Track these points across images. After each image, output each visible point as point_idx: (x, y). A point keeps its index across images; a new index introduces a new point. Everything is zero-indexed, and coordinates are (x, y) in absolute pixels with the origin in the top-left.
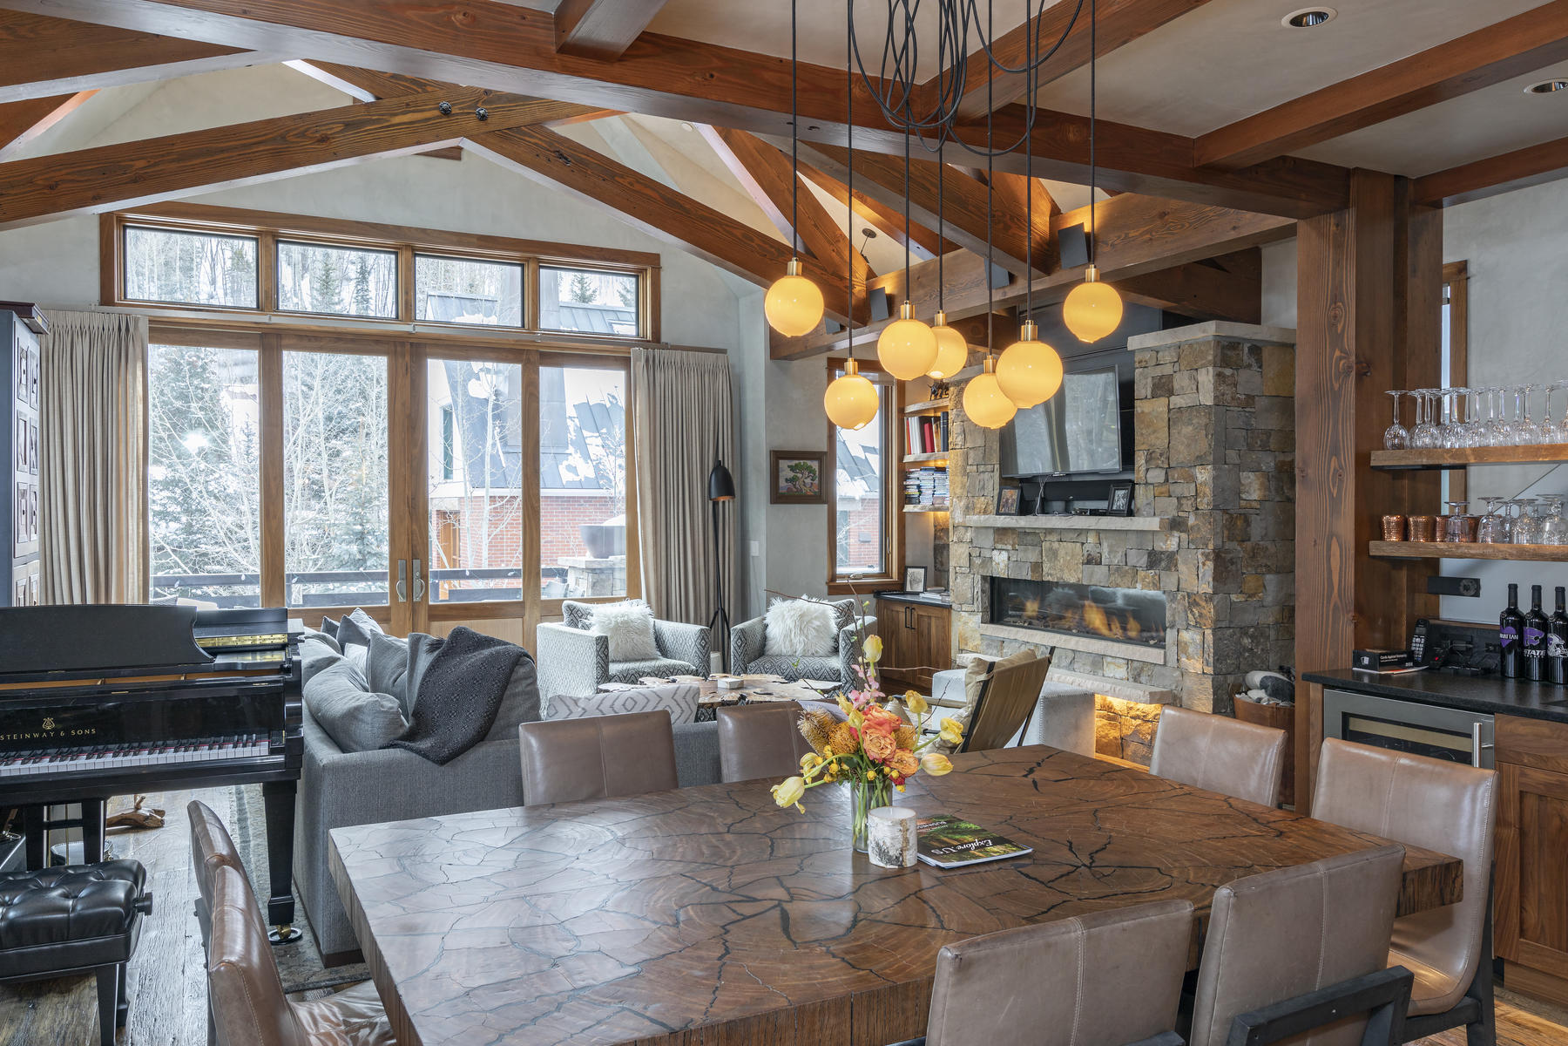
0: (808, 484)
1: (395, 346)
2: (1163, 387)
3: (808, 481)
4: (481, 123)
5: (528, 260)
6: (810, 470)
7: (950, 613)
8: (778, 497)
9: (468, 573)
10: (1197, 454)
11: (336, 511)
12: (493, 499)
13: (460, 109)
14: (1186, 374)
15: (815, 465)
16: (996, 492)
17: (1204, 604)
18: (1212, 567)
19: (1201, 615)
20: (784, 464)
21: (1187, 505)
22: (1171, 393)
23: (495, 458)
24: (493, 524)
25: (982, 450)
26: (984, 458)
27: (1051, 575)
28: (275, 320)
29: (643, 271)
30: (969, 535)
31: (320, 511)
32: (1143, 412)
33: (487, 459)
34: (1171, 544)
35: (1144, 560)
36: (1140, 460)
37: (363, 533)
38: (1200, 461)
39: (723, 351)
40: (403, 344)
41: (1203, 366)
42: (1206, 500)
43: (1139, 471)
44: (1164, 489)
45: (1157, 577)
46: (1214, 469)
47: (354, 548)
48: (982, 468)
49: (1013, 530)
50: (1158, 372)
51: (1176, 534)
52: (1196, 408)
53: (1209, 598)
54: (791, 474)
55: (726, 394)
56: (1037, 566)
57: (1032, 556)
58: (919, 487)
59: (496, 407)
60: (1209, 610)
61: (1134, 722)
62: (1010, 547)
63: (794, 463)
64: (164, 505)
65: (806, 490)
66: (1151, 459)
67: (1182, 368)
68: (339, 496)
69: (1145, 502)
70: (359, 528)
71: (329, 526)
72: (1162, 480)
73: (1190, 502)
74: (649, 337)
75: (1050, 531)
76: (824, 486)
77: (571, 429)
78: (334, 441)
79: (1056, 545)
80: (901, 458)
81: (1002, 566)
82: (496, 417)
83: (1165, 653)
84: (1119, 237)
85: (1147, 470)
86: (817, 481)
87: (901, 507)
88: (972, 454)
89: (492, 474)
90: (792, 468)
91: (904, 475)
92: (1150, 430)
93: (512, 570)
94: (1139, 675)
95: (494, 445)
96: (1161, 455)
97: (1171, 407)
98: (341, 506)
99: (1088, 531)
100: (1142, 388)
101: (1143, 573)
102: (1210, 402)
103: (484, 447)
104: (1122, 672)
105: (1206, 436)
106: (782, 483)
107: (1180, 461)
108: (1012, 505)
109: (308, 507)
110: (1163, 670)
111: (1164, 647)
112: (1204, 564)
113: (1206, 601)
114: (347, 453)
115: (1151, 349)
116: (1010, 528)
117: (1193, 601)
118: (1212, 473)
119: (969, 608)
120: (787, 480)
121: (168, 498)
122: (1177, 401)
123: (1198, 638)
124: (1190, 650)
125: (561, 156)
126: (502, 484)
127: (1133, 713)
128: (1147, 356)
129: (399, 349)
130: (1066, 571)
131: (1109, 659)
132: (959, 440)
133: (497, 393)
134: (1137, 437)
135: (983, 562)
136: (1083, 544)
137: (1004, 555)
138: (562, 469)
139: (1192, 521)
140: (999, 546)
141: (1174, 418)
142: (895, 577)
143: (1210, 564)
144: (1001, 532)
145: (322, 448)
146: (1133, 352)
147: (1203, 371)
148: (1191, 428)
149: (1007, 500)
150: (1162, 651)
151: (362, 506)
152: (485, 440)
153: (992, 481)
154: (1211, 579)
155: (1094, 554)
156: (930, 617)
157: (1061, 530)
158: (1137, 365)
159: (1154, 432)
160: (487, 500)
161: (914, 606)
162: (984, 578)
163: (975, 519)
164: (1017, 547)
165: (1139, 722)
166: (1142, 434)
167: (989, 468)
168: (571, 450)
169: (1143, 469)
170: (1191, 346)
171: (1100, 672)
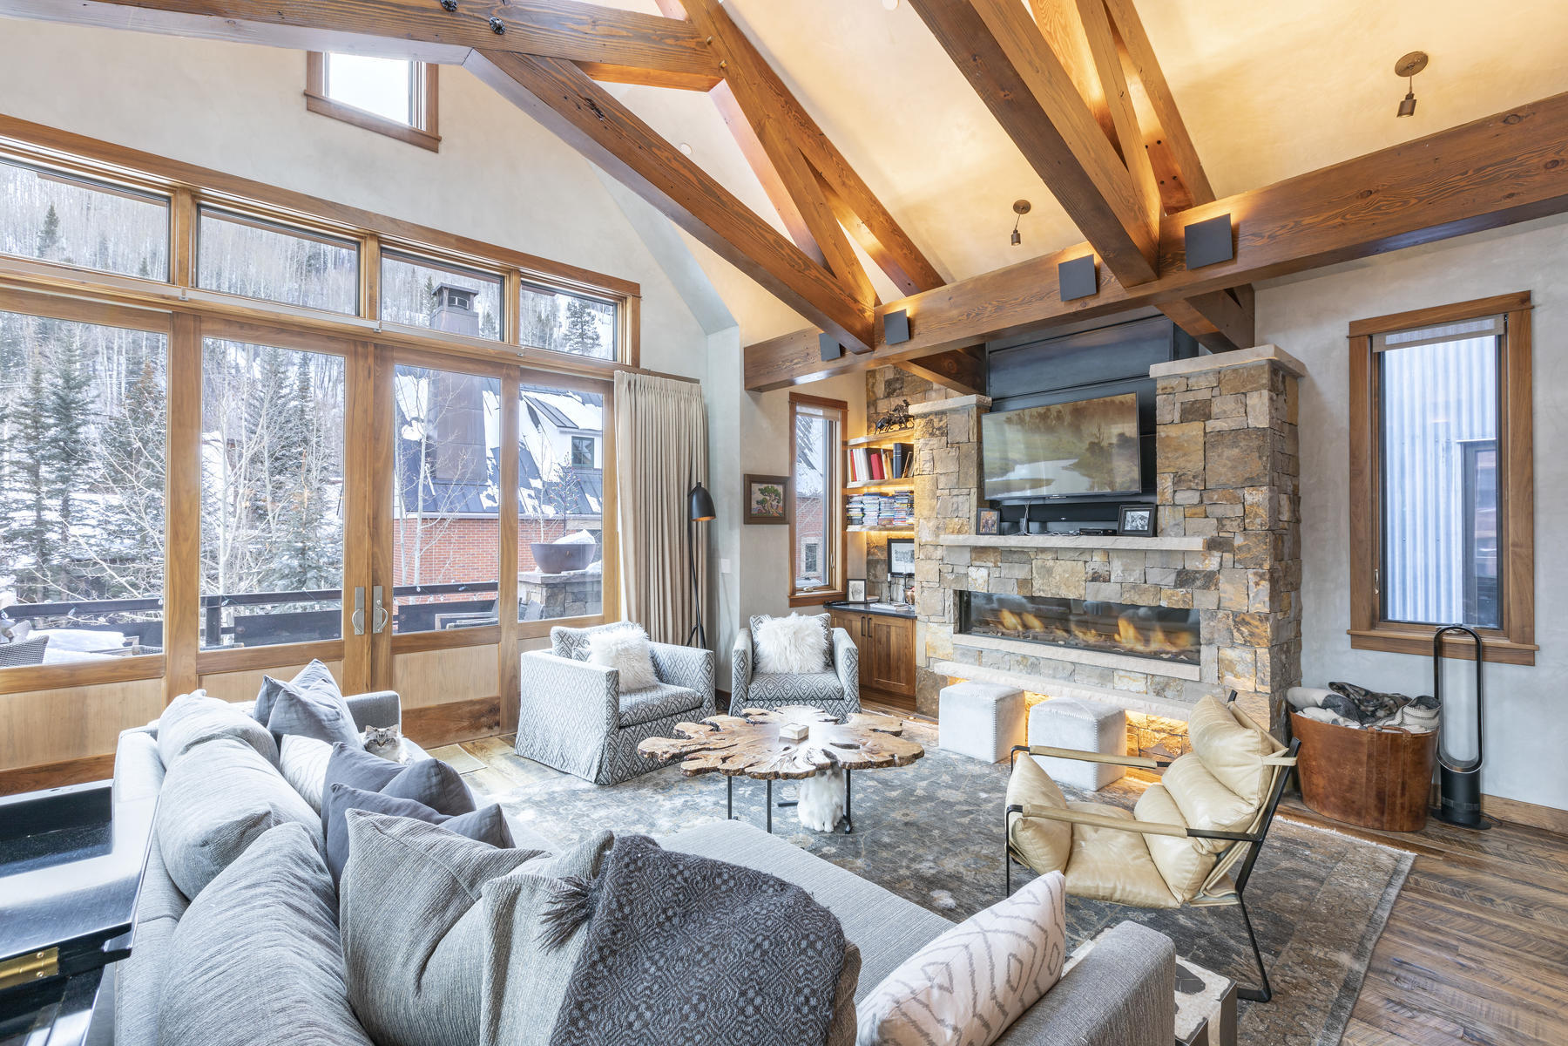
0: (774, 506)
1: (355, 346)
2: (1197, 411)
3: (775, 503)
4: (497, 37)
5: (509, 271)
6: (775, 492)
7: (914, 623)
8: (750, 518)
9: (419, 589)
10: (1247, 476)
11: (278, 530)
12: (424, 520)
13: (469, 9)
14: (1230, 399)
15: (780, 489)
16: (974, 513)
17: (1257, 623)
18: (1268, 586)
19: (1252, 634)
20: (756, 487)
21: (1232, 526)
22: (1208, 417)
23: (426, 487)
24: (425, 542)
25: (956, 475)
26: (958, 483)
27: (1043, 591)
28: (191, 294)
29: (623, 299)
30: (939, 553)
31: (263, 530)
32: (1168, 436)
33: (421, 488)
34: (1212, 563)
35: (1172, 578)
36: (1164, 482)
37: (304, 550)
38: (1252, 483)
39: (697, 381)
40: (365, 344)
41: (1252, 390)
42: (1258, 521)
43: (1163, 493)
44: (1200, 510)
45: (1189, 596)
46: (1270, 490)
47: (295, 563)
48: (955, 492)
49: (995, 549)
50: (1190, 397)
51: (1217, 554)
52: (1246, 431)
53: (1263, 618)
54: (761, 497)
55: (700, 421)
56: (1025, 583)
57: (1020, 572)
58: (862, 510)
59: (428, 446)
60: (1266, 630)
61: (1157, 735)
62: (991, 565)
63: (763, 486)
64: (119, 525)
65: (773, 512)
66: (1179, 481)
67: (1224, 392)
68: (281, 518)
69: (1172, 522)
70: (300, 545)
71: (271, 543)
72: (1196, 501)
73: (1235, 523)
74: (629, 362)
75: (1043, 550)
76: (787, 507)
77: (490, 467)
78: (278, 477)
79: (1051, 563)
80: (845, 485)
81: (980, 581)
82: (427, 455)
83: (1200, 670)
84: (1283, 227)
85: (1175, 492)
86: (781, 504)
87: (844, 528)
88: (942, 479)
89: (425, 501)
90: (762, 492)
91: (847, 500)
92: (1181, 453)
93: (463, 585)
94: (1163, 690)
95: (426, 477)
96: (1194, 477)
97: (1207, 431)
98: (283, 526)
99: (1092, 550)
100: (1166, 412)
101: (1169, 592)
102: (1265, 425)
103: (418, 478)
104: (1140, 685)
105: (1260, 457)
106: (754, 505)
107: (1221, 482)
108: (993, 525)
109: (252, 527)
110: (1196, 686)
111: (1198, 664)
112: (1257, 584)
113: (1261, 621)
114: (290, 485)
115: (1181, 376)
116: (990, 547)
117: (1240, 620)
118: (1268, 495)
119: (940, 619)
120: (758, 502)
121: (124, 520)
122: (1212, 425)
123: (1249, 657)
124: (1239, 668)
125: (593, 106)
126: (432, 508)
127: (1154, 726)
128: (1174, 382)
129: (360, 349)
130: (1063, 587)
131: (1122, 673)
132: (928, 467)
133: (428, 438)
134: (1159, 461)
135: (956, 577)
136: (1085, 562)
137: (984, 572)
138: (483, 497)
139: (1239, 541)
140: (978, 563)
141: (1211, 442)
142: (839, 588)
143: (1265, 585)
144: (979, 551)
145: (267, 481)
146: (1154, 380)
147: (1255, 394)
148: (1237, 450)
149: (987, 522)
150: (1197, 668)
151: (304, 525)
152: (419, 473)
153: (968, 504)
154: (1267, 599)
155: (1102, 570)
156: (889, 627)
157: (1055, 550)
158: (1159, 391)
159: (1184, 455)
160: (419, 521)
161: (870, 616)
162: (955, 592)
163: (948, 539)
164: (999, 564)
165: (1163, 735)
166: (1167, 458)
167: (966, 491)
168: (490, 482)
169: (1170, 490)
170: (1235, 370)
171: (1110, 685)
